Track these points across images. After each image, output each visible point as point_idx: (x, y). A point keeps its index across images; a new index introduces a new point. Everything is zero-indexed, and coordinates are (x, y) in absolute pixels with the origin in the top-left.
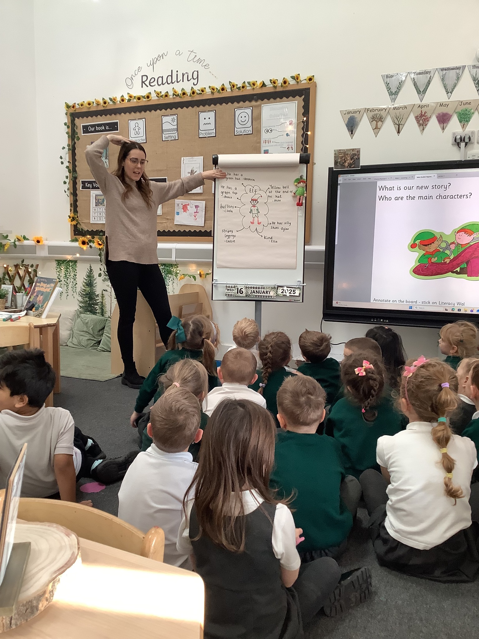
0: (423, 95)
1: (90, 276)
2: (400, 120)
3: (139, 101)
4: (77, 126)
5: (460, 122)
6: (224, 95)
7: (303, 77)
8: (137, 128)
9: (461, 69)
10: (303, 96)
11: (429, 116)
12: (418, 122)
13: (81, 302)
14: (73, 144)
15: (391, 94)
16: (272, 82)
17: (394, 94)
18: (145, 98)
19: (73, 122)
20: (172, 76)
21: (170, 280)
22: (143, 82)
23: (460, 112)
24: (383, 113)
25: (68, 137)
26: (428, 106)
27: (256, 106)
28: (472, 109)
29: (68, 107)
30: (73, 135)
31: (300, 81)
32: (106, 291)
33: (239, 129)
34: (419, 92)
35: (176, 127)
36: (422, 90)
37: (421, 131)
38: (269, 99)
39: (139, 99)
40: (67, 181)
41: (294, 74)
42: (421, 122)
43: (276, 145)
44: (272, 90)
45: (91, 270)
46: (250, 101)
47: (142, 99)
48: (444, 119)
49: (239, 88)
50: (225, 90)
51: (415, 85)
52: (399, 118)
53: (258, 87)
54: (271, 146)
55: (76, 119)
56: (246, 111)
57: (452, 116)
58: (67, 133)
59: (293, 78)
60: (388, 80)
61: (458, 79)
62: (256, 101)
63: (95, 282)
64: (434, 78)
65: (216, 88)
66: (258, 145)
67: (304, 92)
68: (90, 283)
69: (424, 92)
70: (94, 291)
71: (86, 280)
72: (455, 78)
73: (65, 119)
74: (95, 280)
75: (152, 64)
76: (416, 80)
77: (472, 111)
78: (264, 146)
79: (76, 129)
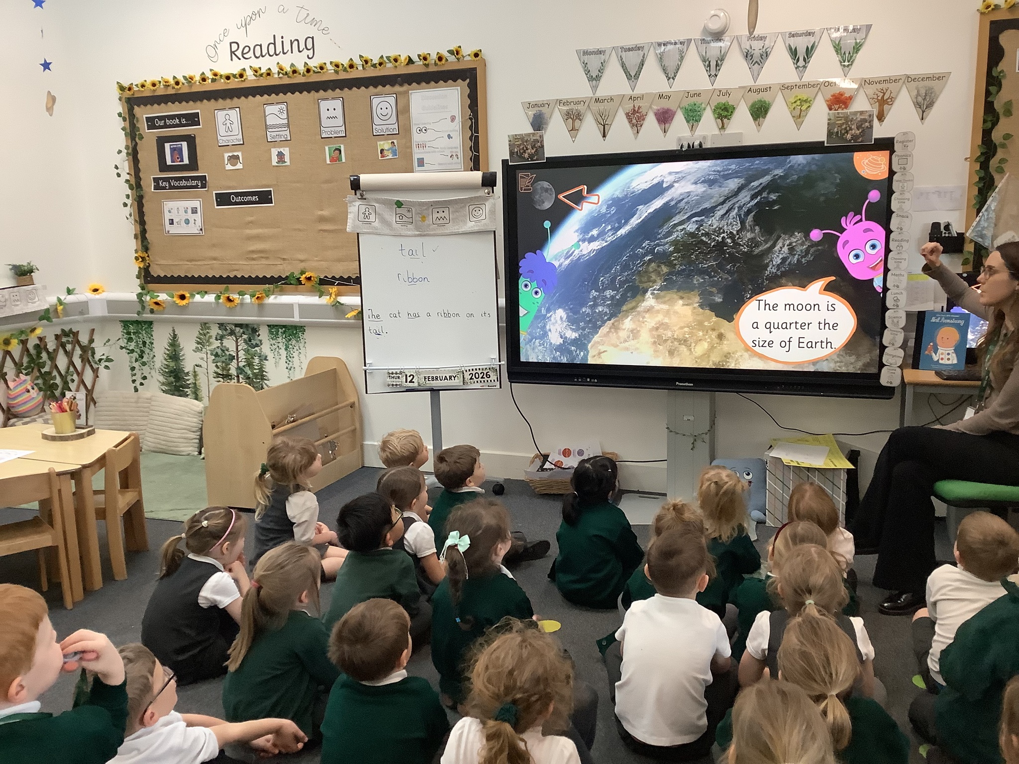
0: (635, 81)
1: (174, 343)
2: (606, 118)
3: (228, 81)
4: (137, 118)
5: (688, 122)
6: (353, 74)
7: (467, 50)
8: (228, 122)
9: (686, 44)
10: (468, 80)
11: (644, 112)
12: (630, 121)
13: (163, 384)
14: (134, 144)
15: (591, 79)
16: (421, 58)
17: (594, 79)
18: (237, 78)
19: (131, 111)
20: (274, 44)
21: (294, 350)
22: (232, 53)
23: (687, 107)
24: (580, 107)
25: (125, 134)
26: (642, 97)
27: (401, 93)
28: (701, 104)
29: (122, 88)
30: (132, 133)
31: (462, 56)
32: (200, 366)
33: (379, 126)
34: (629, 76)
35: (286, 121)
36: (633, 74)
37: (634, 134)
38: (419, 83)
39: (228, 78)
40: (129, 202)
41: (453, 47)
42: (634, 121)
43: (435, 152)
44: (423, 70)
45: (175, 336)
46: (393, 85)
47: (232, 78)
48: (664, 118)
49: (374, 66)
50: (355, 66)
51: (623, 67)
52: (604, 115)
53: (402, 64)
54: (427, 152)
55: (135, 107)
56: (386, 99)
57: (675, 112)
58: (124, 129)
59: (451, 52)
60: (586, 58)
61: (682, 58)
62: (401, 85)
63: (182, 353)
64: (648, 57)
65: (342, 64)
66: (409, 150)
67: (468, 74)
68: (174, 355)
69: (636, 77)
70: (182, 366)
71: (168, 350)
72: (678, 57)
73: (119, 108)
74: (182, 350)
75: (243, 25)
76: (624, 60)
77: (703, 106)
78: (417, 153)
79: (138, 121)
